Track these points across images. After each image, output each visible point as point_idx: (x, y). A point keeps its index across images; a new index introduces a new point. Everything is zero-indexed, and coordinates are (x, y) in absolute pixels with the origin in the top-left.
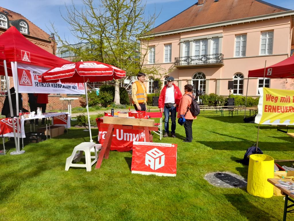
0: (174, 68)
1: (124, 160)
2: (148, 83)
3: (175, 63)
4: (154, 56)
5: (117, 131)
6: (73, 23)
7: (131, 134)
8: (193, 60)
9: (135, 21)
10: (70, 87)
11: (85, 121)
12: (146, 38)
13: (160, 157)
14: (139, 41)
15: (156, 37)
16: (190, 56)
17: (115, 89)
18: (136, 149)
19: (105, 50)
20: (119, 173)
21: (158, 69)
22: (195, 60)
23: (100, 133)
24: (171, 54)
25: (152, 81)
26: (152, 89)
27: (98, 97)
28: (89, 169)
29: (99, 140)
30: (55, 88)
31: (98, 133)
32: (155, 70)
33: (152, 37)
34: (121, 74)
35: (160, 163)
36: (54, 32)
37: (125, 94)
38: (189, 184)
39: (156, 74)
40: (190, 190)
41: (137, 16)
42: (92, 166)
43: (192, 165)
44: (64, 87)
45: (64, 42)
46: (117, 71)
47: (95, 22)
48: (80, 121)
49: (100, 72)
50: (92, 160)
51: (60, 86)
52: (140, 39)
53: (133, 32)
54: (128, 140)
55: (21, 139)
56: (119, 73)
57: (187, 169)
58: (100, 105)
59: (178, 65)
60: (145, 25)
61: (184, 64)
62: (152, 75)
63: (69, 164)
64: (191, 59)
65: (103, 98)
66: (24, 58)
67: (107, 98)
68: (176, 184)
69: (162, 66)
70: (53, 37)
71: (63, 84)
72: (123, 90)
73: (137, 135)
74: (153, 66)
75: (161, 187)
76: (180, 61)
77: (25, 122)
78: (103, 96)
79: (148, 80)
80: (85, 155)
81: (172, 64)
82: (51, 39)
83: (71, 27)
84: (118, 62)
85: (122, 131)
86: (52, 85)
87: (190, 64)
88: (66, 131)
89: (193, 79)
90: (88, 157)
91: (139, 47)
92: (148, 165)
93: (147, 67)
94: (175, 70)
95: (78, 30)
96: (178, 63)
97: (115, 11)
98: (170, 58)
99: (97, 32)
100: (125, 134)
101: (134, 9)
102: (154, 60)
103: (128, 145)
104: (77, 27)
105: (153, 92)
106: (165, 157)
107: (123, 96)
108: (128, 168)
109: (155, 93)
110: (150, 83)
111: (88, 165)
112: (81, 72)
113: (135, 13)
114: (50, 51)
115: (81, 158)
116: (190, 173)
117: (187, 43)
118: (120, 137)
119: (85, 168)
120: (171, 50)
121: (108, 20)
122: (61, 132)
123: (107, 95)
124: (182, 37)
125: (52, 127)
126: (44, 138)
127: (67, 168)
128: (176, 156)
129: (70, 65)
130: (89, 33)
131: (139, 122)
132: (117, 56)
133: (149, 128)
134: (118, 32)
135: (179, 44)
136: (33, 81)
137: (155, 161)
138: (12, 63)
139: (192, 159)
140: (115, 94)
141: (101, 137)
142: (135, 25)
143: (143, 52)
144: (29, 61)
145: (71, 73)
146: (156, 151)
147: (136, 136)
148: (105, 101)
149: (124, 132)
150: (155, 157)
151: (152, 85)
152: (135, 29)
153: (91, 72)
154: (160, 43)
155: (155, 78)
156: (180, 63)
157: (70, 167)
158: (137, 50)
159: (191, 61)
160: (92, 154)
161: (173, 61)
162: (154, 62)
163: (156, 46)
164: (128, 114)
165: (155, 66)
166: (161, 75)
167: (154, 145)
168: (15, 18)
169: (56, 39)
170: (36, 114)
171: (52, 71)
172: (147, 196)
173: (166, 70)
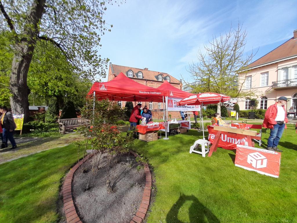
0: (272, 90)
1: (229, 155)
2: (245, 103)
3: (272, 86)
4: (251, 83)
5: (222, 135)
6: (192, 72)
7: (233, 139)
8: (292, 82)
9: (234, 62)
10: (191, 107)
11: (198, 126)
12: (244, 71)
13: (262, 160)
14: (237, 75)
15: (253, 69)
16: (289, 79)
17: (218, 107)
18: (240, 150)
19: (211, 84)
20: (225, 163)
21: (255, 92)
22: (295, 82)
23: (210, 135)
24: (268, 80)
25: (248, 101)
26: (248, 106)
27: (206, 112)
28: (204, 156)
29: (208, 139)
30: (183, 108)
31: (208, 135)
32: (252, 93)
33: (249, 70)
34: (226, 99)
35: (262, 164)
36: (182, 79)
37: (225, 111)
38: (291, 186)
39: (252, 96)
40: (292, 192)
41: (237, 58)
42: (206, 154)
43: (295, 172)
44: (188, 107)
45: (187, 83)
46: (224, 97)
47: (206, 69)
48: (195, 126)
49: (212, 99)
50: (206, 150)
51: (186, 107)
52: (238, 73)
53: (233, 69)
54: (231, 142)
55: (167, 132)
56: (225, 99)
57: (290, 174)
58: (207, 117)
59: (276, 87)
60: (243, 63)
61: (282, 86)
62: (249, 96)
63: (192, 150)
64: (290, 81)
65: (208, 113)
66: (171, 94)
67: (212, 113)
68: (278, 184)
69: (259, 89)
70: (181, 81)
71: (187, 106)
72: (223, 108)
73: (239, 140)
74: (249, 90)
75: (263, 183)
76: (277, 84)
77: (170, 124)
78: (209, 112)
79: (245, 100)
80: (201, 147)
81: (270, 87)
82: (180, 82)
83: (191, 75)
84: (220, 90)
85: (226, 136)
86: (182, 107)
87: (289, 86)
88: (188, 131)
89: (293, 97)
90: (203, 149)
91: (237, 79)
92: (250, 163)
93: (244, 91)
94: (272, 92)
95: (195, 75)
96: (276, 86)
97: (219, 60)
98: (267, 83)
99: (207, 74)
100: (228, 138)
101: (234, 55)
102: (251, 85)
103: (232, 146)
104: (194, 74)
105: (249, 108)
106: (267, 161)
107: (224, 111)
108: (232, 162)
109: (251, 110)
110: (247, 102)
111: (203, 153)
112: (200, 99)
113: (235, 57)
114: (179, 88)
115: (199, 148)
116: (293, 178)
117: (286, 69)
118: (224, 139)
119: (201, 155)
120: (268, 77)
121: (215, 66)
122: (185, 131)
123: (212, 111)
124: (279, 65)
125: (181, 128)
126: (177, 133)
127: (191, 152)
128: (279, 162)
129: (194, 96)
130: (201, 76)
131: (243, 131)
132: (219, 86)
133: (251, 136)
134: (221, 72)
135: (277, 71)
136: (174, 105)
137: (257, 162)
138: (166, 97)
139: (295, 167)
140: (218, 110)
141: (210, 137)
142: (235, 65)
143: (241, 82)
144: (173, 95)
145: (194, 100)
146: (258, 154)
147: (237, 140)
148: (210, 115)
149: (227, 137)
150: (257, 159)
151: (248, 104)
152: (235, 67)
153: (206, 99)
154: (257, 73)
155: (252, 98)
156: (278, 85)
157: (192, 152)
158: (235, 81)
159: (290, 83)
160: (206, 147)
161: (270, 84)
162: (251, 87)
163: (252, 76)
164: (231, 125)
165: (252, 90)
166: (257, 96)
167: (257, 150)
168: (165, 75)
169: (183, 82)
170: (174, 121)
171: (184, 100)
172: (251, 186)
173: (263, 92)
